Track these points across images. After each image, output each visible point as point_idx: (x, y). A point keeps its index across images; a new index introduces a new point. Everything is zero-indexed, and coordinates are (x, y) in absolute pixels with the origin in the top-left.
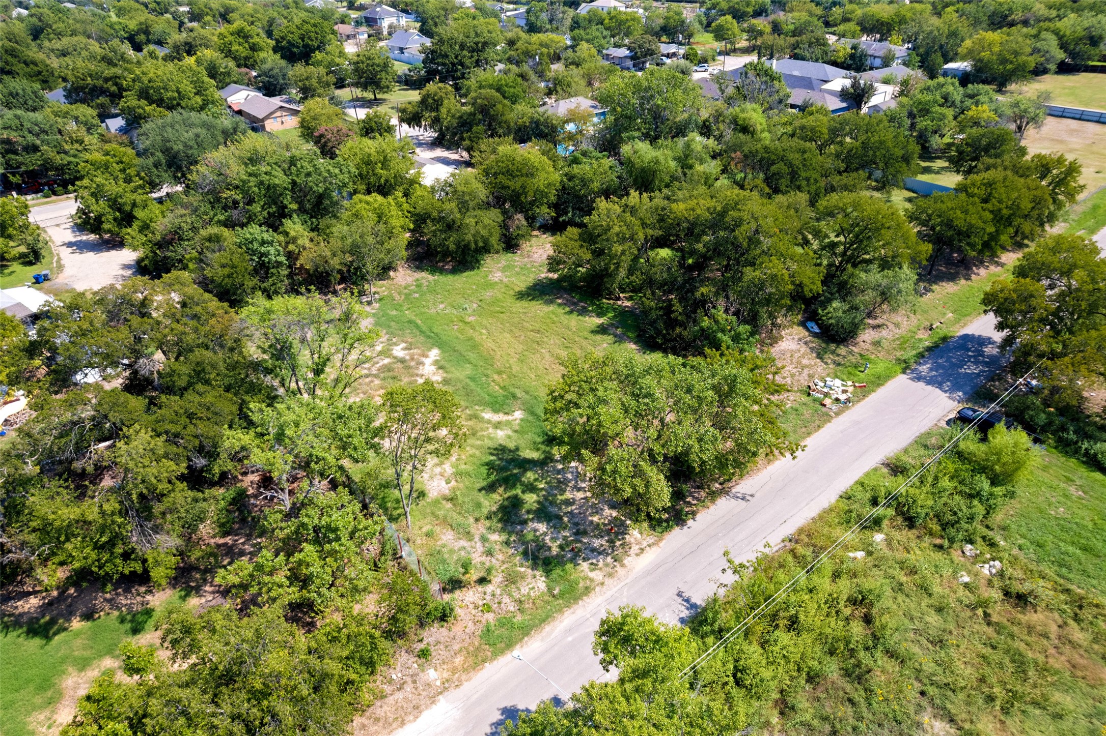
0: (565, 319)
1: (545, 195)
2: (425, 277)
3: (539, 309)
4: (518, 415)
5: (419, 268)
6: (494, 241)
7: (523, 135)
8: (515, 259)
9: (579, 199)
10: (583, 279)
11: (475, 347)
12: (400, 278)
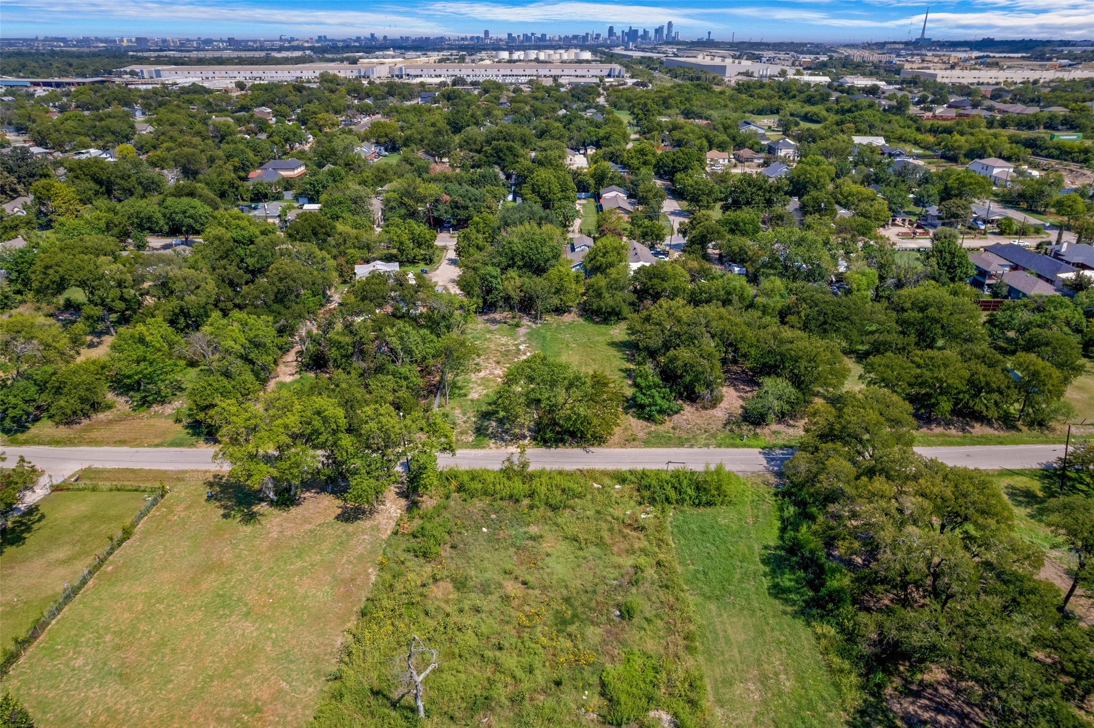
0: (616, 360)
12: (567, 318)
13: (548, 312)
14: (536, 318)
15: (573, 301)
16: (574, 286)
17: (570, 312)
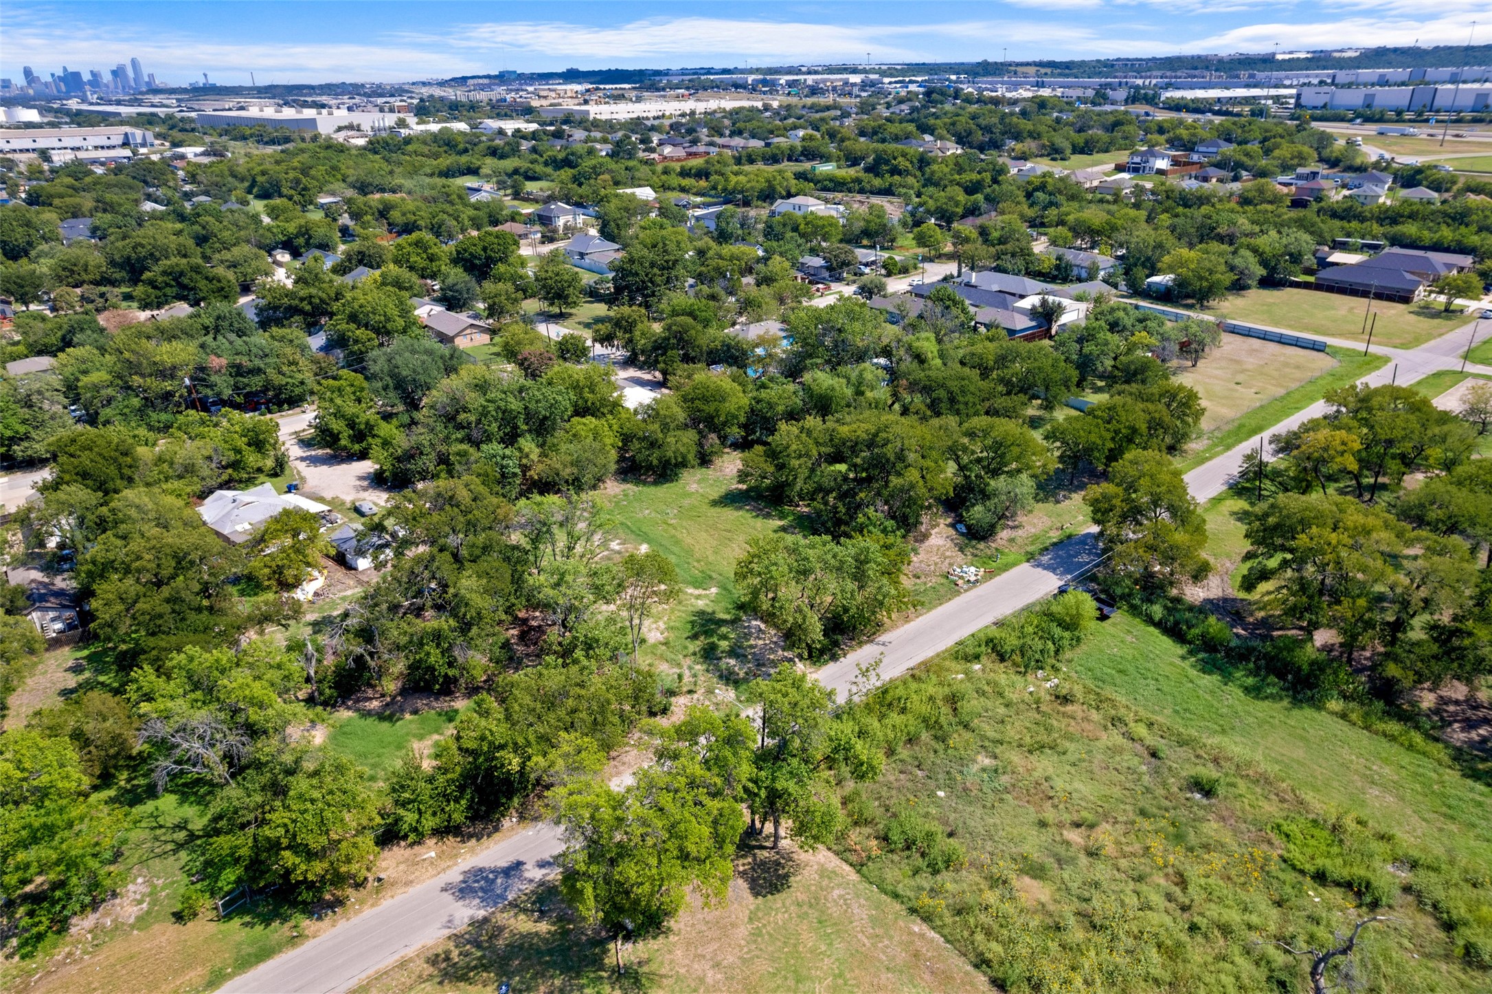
0: (752, 521)
1: (735, 417)
2: (630, 488)
3: (730, 515)
4: (714, 590)
5: (624, 481)
6: (691, 457)
7: (716, 357)
8: (709, 473)
9: (766, 420)
10: (768, 488)
11: (677, 542)
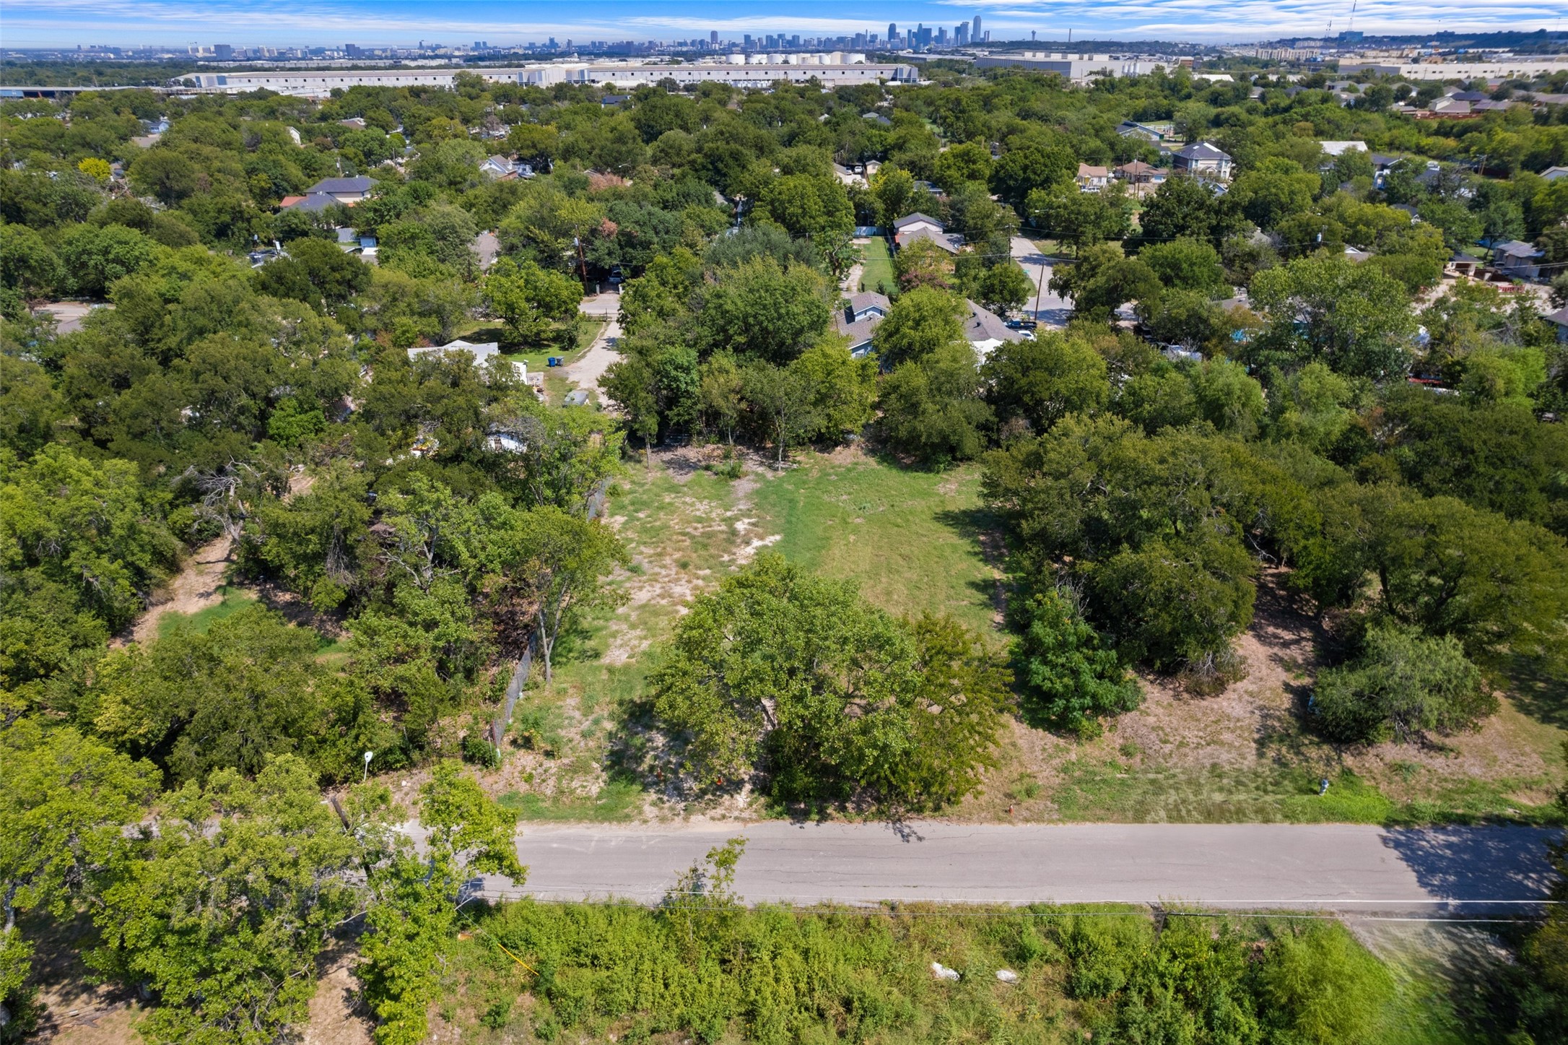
0: (961, 558)
12: (842, 456)
13: (801, 443)
14: (774, 457)
15: (854, 420)
16: (856, 389)
17: (847, 444)
